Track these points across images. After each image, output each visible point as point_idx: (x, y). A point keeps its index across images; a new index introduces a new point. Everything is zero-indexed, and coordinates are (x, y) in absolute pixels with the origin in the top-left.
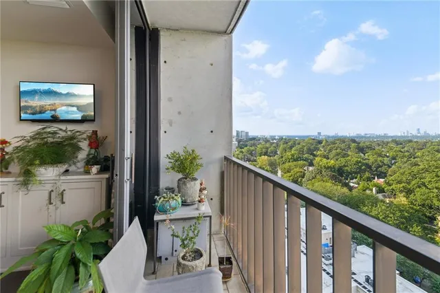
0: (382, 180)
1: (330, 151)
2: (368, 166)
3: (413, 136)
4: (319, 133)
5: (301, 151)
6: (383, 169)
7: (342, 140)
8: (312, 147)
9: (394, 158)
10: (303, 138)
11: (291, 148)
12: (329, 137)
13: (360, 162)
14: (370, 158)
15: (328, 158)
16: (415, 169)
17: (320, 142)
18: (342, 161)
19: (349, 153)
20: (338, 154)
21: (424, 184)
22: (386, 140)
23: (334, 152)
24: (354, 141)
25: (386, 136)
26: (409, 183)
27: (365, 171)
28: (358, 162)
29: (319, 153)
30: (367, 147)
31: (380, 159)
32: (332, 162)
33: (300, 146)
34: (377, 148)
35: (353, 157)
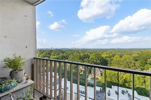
0: (67, 60)
1: (55, 53)
2: (64, 57)
3: (73, 49)
4: (52, 48)
5: (46, 54)
6: (67, 57)
7: (58, 50)
8: (50, 53)
9: (69, 54)
10: (47, 49)
11: (42, 53)
12: (55, 49)
13: (63, 56)
14: (65, 55)
15: (54, 56)
16: (73, 56)
17: (52, 51)
18: (58, 56)
19: (60, 54)
20: (57, 54)
21: (75, 60)
22: (68, 50)
23: (56, 53)
24: (61, 50)
25: (68, 49)
26: (72, 60)
27: (64, 58)
28: (62, 56)
29: (52, 54)
30: (64, 52)
31: (67, 55)
32: (56, 56)
33: (46, 52)
34: (66, 52)
35: (61, 55)
